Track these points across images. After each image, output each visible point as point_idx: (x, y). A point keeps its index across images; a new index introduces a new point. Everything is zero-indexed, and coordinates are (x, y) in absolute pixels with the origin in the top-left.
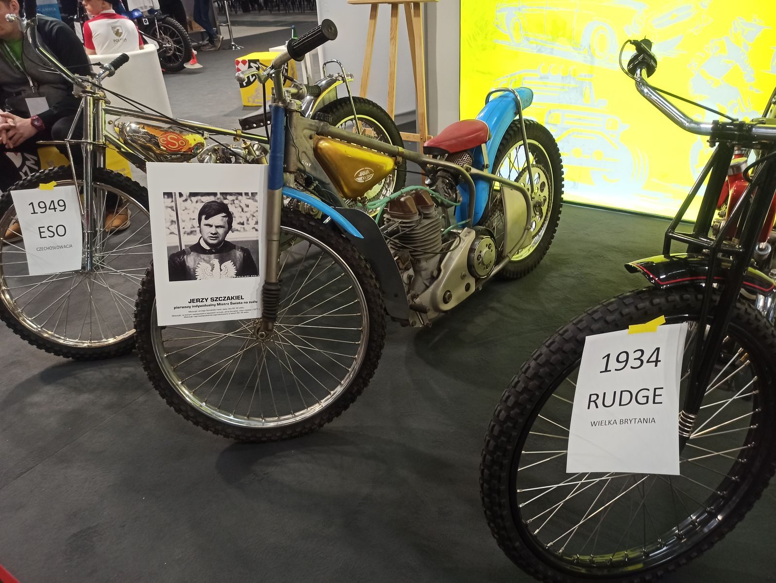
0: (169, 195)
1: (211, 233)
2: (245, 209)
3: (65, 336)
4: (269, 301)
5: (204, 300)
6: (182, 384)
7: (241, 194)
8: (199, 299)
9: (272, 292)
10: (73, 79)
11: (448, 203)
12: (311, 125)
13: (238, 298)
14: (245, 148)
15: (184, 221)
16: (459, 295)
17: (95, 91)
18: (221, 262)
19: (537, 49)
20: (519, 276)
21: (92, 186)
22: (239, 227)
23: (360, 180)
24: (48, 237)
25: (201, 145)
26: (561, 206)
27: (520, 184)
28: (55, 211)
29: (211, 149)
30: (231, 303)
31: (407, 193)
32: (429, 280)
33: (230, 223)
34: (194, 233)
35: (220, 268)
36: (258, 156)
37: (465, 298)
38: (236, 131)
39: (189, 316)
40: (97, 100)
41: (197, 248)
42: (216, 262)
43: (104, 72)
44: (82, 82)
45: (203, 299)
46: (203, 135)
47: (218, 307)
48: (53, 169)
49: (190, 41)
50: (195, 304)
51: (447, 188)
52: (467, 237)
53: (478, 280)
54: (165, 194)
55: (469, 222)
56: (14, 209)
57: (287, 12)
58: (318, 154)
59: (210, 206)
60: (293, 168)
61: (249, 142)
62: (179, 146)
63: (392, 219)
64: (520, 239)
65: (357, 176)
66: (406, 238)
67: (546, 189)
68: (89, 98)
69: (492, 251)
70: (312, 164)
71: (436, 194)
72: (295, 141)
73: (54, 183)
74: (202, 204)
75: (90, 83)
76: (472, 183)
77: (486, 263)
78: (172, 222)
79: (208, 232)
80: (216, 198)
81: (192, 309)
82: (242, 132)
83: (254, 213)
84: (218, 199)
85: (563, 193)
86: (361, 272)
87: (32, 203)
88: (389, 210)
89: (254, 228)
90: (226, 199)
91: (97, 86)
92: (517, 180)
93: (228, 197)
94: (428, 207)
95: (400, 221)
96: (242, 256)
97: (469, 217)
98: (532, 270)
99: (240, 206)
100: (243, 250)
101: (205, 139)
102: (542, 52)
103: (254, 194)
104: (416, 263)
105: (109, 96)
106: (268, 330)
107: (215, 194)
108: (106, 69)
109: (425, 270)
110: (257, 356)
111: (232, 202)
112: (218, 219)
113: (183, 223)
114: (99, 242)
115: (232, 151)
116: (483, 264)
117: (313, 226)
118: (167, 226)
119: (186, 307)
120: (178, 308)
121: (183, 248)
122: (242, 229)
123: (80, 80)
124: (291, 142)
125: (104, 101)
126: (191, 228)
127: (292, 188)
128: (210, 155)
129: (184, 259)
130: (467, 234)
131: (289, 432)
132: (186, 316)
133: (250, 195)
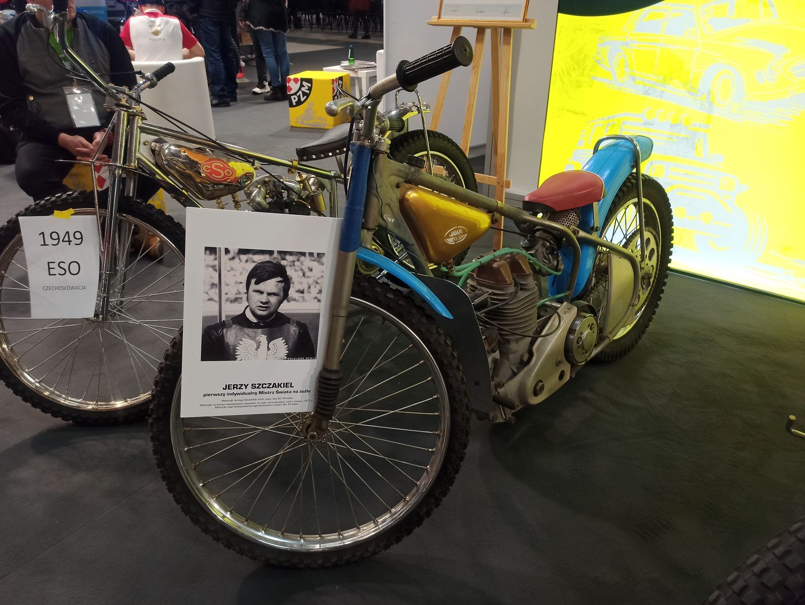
0: (212, 250)
1: (261, 302)
2: (308, 273)
3: (67, 394)
4: (326, 393)
5: (243, 387)
6: (204, 486)
7: (303, 254)
8: (237, 385)
9: (331, 382)
10: (106, 89)
11: (547, 271)
12: (400, 170)
13: (286, 385)
14: (300, 182)
15: (227, 285)
16: (552, 384)
17: (131, 104)
18: (270, 340)
19: (644, 91)
20: (614, 359)
21: (116, 218)
22: (297, 296)
23: (450, 241)
24: (57, 275)
25: (249, 176)
26: (667, 276)
27: (628, 251)
28: (70, 244)
29: (260, 180)
30: (277, 392)
31: (501, 257)
32: (517, 365)
33: (286, 290)
34: (239, 300)
35: (268, 347)
36: (314, 192)
37: (557, 388)
38: (292, 162)
39: (221, 406)
40: (132, 115)
41: (241, 321)
42: (263, 338)
43: (144, 83)
44: (117, 93)
45: (242, 385)
46: (253, 164)
47: (259, 396)
48: (72, 194)
49: (239, 53)
50: (231, 391)
51: (546, 253)
52: (567, 315)
53: (573, 366)
54: (207, 249)
55: (568, 295)
56: (21, 239)
57: (340, 31)
58: (405, 208)
59: (264, 268)
60: (371, 225)
61: (304, 176)
62: (225, 176)
63: (479, 287)
64: (623, 317)
65: (448, 237)
66: (496, 314)
67: (655, 257)
68: (123, 112)
69: (593, 332)
70: (396, 219)
71: (533, 260)
72: (378, 190)
73: (71, 211)
74: (253, 265)
75: (127, 95)
76: (578, 248)
77: (585, 347)
78: (213, 285)
79: (257, 299)
80: (272, 257)
81: (227, 397)
82: (299, 164)
83: (318, 278)
84: (274, 258)
85: (670, 261)
86: (446, 362)
87: (43, 233)
88: (475, 276)
89: (316, 298)
90: (284, 259)
91: (134, 99)
92: (625, 246)
93: (289, 258)
94: (525, 276)
95: (491, 291)
96: (297, 333)
97: (569, 289)
98: (629, 351)
99: (302, 270)
100: (299, 324)
101: (256, 169)
102: (649, 94)
103: (320, 255)
104: (504, 344)
105: (147, 112)
106: (321, 430)
107: (271, 253)
108: (147, 79)
109: (515, 352)
110: (302, 459)
111: (292, 264)
112: (272, 285)
113: (227, 287)
114: (118, 283)
115: (285, 184)
116: (583, 348)
117: (390, 299)
118: (206, 290)
119: (219, 395)
120: (209, 395)
121: (223, 319)
122: (301, 299)
123: (114, 91)
124: (374, 191)
125: (140, 117)
126: (236, 294)
127: (368, 249)
128: (260, 188)
129: (223, 333)
130: (567, 310)
131: (334, 560)
132: (217, 406)
133: (315, 255)
